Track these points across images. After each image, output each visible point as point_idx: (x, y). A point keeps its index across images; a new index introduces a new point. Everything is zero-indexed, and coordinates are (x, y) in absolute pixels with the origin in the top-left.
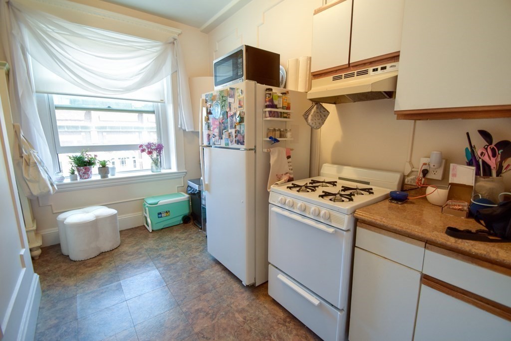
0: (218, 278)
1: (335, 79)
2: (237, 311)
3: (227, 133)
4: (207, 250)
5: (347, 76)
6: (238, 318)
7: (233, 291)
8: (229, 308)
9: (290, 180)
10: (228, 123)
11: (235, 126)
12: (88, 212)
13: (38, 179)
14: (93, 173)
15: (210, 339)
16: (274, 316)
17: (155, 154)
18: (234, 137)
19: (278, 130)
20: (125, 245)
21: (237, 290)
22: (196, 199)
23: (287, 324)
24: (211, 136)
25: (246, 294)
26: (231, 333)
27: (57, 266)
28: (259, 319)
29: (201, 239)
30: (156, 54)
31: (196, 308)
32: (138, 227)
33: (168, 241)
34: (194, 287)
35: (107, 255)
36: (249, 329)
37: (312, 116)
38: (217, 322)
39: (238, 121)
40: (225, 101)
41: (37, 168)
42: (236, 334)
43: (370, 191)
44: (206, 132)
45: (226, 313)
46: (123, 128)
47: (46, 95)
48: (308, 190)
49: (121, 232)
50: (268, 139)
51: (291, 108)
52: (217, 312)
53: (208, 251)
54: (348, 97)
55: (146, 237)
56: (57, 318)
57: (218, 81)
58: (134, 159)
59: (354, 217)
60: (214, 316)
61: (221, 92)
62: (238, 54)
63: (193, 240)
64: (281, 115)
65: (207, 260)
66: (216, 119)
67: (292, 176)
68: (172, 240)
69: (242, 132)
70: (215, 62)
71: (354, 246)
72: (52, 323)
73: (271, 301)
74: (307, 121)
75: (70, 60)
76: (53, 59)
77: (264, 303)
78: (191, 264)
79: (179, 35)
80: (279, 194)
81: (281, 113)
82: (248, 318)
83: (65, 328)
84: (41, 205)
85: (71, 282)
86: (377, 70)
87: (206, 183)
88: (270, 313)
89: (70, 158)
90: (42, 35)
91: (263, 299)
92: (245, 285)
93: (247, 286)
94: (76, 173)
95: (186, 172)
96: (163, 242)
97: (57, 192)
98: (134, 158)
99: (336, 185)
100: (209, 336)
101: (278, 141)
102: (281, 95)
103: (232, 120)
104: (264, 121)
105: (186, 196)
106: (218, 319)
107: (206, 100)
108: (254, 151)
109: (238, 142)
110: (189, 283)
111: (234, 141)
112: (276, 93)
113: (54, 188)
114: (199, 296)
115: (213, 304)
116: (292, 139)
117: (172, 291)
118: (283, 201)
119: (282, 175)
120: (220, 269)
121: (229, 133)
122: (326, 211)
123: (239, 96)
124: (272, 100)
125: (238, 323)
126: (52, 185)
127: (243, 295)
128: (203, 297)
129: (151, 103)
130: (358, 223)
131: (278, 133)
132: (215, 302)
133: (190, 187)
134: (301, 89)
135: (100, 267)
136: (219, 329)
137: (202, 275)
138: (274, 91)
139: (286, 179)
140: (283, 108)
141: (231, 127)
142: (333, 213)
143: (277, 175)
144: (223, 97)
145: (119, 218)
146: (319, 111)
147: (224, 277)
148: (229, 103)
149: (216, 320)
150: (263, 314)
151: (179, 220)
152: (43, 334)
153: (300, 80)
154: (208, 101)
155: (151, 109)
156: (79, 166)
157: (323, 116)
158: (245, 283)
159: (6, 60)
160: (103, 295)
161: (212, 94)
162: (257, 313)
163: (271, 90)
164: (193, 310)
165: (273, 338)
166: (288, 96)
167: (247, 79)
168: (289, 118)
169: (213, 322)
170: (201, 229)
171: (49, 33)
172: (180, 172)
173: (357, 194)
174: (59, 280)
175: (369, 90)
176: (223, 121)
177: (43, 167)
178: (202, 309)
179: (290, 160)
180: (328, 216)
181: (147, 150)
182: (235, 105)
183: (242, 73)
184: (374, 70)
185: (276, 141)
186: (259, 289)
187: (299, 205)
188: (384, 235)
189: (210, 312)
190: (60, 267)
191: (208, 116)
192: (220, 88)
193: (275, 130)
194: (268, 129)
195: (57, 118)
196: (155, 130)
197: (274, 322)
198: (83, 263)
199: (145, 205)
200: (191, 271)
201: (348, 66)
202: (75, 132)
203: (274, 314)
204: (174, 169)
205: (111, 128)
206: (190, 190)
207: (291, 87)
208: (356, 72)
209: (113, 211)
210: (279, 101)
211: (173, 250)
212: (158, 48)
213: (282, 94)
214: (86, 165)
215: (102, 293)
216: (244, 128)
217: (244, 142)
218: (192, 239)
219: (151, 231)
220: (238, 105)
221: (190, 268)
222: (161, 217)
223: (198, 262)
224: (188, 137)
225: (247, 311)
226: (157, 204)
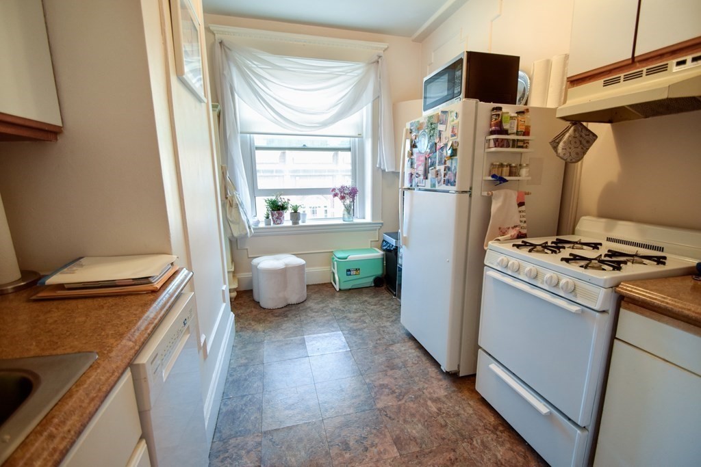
0: (410, 356)
1: (606, 84)
2: (430, 399)
3: (434, 171)
4: (399, 321)
5: (627, 78)
6: (431, 407)
7: (428, 374)
8: (421, 393)
9: (520, 236)
10: (436, 158)
11: (445, 161)
12: (278, 260)
13: (239, 221)
14: (285, 219)
15: (393, 419)
16: (481, 418)
17: (348, 201)
18: (443, 176)
19: (507, 166)
20: (311, 301)
21: (434, 375)
22: (391, 257)
23: (498, 433)
24: (414, 176)
25: (445, 383)
26: (419, 421)
27: (249, 310)
28: (458, 415)
29: (394, 307)
30: (356, 78)
31: (381, 383)
32: (325, 284)
33: (355, 304)
34: (380, 359)
35: (294, 308)
36: (443, 423)
37: (565, 142)
38: (404, 404)
39: (449, 155)
40: (434, 129)
41: (239, 210)
42: (426, 423)
43: (660, 260)
44: (407, 171)
45: (416, 398)
46: (316, 171)
47: (248, 135)
48: (546, 250)
49: (308, 286)
50: (490, 178)
51: (531, 132)
52: (406, 394)
53: (401, 321)
54: (630, 109)
55: (333, 296)
56: (247, 358)
57: (427, 103)
58: (326, 209)
59: (616, 292)
60: (401, 397)
61: (431, 117)
62: (457, 65)
63: (384, 307)
64: (515, 143)
65: (398, 333)
66: (421, 153)
67: (524, 231)
68: (360, 303)
69: (453, 168)
70: (425, 79)
71: (613, 337)
72: (242, 362)
73: (478, 399)
74: (556, 151)
75: (270, 96)
76: (256, 96)
77: (468, 399)
78: (379, 333)
79: (386, 50)
80: (500, 253)
81: (514, 140)
82: (443, 411)
83: (253, 369)
84: (239, 248)
85: (260, 327)
86: (684, 62)
87: (404, 235)
88: (476, 414)
89: (266, 201)
90: (250, 74)
91: (468, 394)
92: (444, 371)
93: (447, 373)
94: (270, 217)
95: (382, 224)
96: (350, 304)
97: (253, 236)
98: (325, 207)
99: (598, 248)
100: (393, 417)
101: (505, 181)
102: (516, 115)
103: (441, 154)
104: (487, 153)
105: (379, 253)
106: (406, 402)
107: (411, 130)
108: (468, 195)
109: (447, 182)
110: (376, 353)
111: (443, 181)
112: (508, 113)
113: (251, 231)
114: (386, 371)
115: (401, 383)
116: (530, 178)
117: (355, 358)
118: (505, 263)
119: (509, 228)
120: (414, 347)
121: (437, 171)
122: (568, 280)
123: (453, 121)
124: (500, 124)
125: (430, 413)
126: (249, 227)
127: (441, 383)
128: (390, 373)
129: (348, 139)
130: (623, 303)
131: (506, 170)
132: (404, 382)
133: (386, 242)
134: (551, 104)
135: (286, 319)
136: (405, 412)
137: (391, 348)
138: (504, 110)
139: (513, 234)
140: (517, 133)
141: (440, 163)
142: (579, 283)
143: (500, 228)
144: (431, 124)
145: (307, 270)
146: (577, 135)
147: (419, 357)
148: (440, 131)
149: (403, 401)
150: (464, 411)
151: (369, 281)
152: (234, 370)
153: (551, 90)
154: (413, 130)
155: (347, 146)
156: (273, 210)
157: (584, 142)
158: (445, 368)
159: (218, 102)
160: (287, 346)
161: (418, 121)
162: (457, 408)
163: (500, 109)
164: (377, 383)
165: (475, 443)
166: (527, 116)
167: (466, 97)
168: (526, 147)
169: (400, 403)
170: (395, 295)
171: (254, 70)
172: (374, 222)
173: (633, 262)
174: (250, 324)
175: (664, 96)
176: (430, 155)
177: (243, 209)
178: (387, 385)
179: (523, 208)
180: (571, 287)
181: (339, 195)
182: (447, 134)
183: (459, 90)
184: (679, 64)
185: (502, 180)
186: (463, 380)
187: (527, 269)
188: (667, 323)
189: (397, 391)
190: (252, 311)
191: (411, 150)
192: (430, 112)
193: (502, 165)
194: (492, 164)
195: (257, 162)
196: (350, 173)
197: (480, 425)
198: (271, 312)
199: (333, 258)
200: (378, 342)
201: (630, 62)
202: (270, 176)
203: (481, 416)
204: (368, 219)
205: (304, 171)
206: (385, 246)
207: (534, 102)
208: (645, 69)
209: (301, 261)
210: (511, 124)
211: (361, 314)
212: (359, 71)
213: (518, 113)
214: (279, 210)
215: (287, 344)
216: (456, 164)
217: (455, 182)
218: (384, 305)
219: (338, 290)
220: (450, 134)
221: (378, 337)
222: (350, 275)
223: (388, 333)
224: (387, 178)
225: (444, 403)
226: (346, 258)
